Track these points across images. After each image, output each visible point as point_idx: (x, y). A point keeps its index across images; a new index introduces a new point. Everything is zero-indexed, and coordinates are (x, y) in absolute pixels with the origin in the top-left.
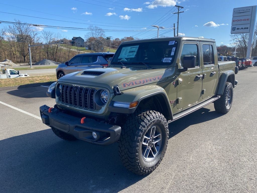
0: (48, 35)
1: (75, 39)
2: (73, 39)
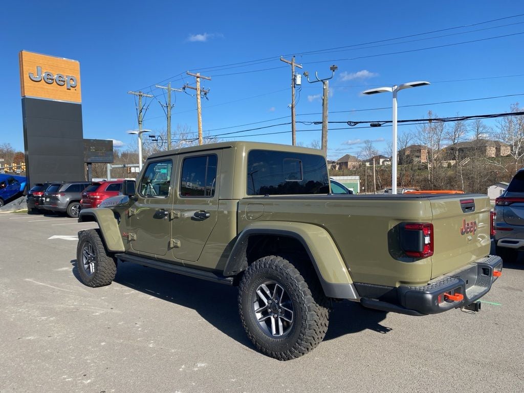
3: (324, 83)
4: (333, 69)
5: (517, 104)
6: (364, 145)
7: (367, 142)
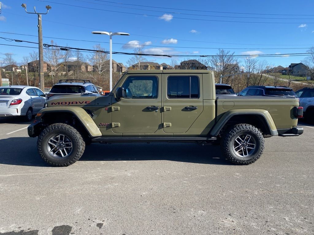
0: (251, 63)
1: (293, 66)
2: (290, 66)
3: (39, 16)
4: (48, 8)
5: (99, 44)
6: (5, 57)
7: (7, 55)
